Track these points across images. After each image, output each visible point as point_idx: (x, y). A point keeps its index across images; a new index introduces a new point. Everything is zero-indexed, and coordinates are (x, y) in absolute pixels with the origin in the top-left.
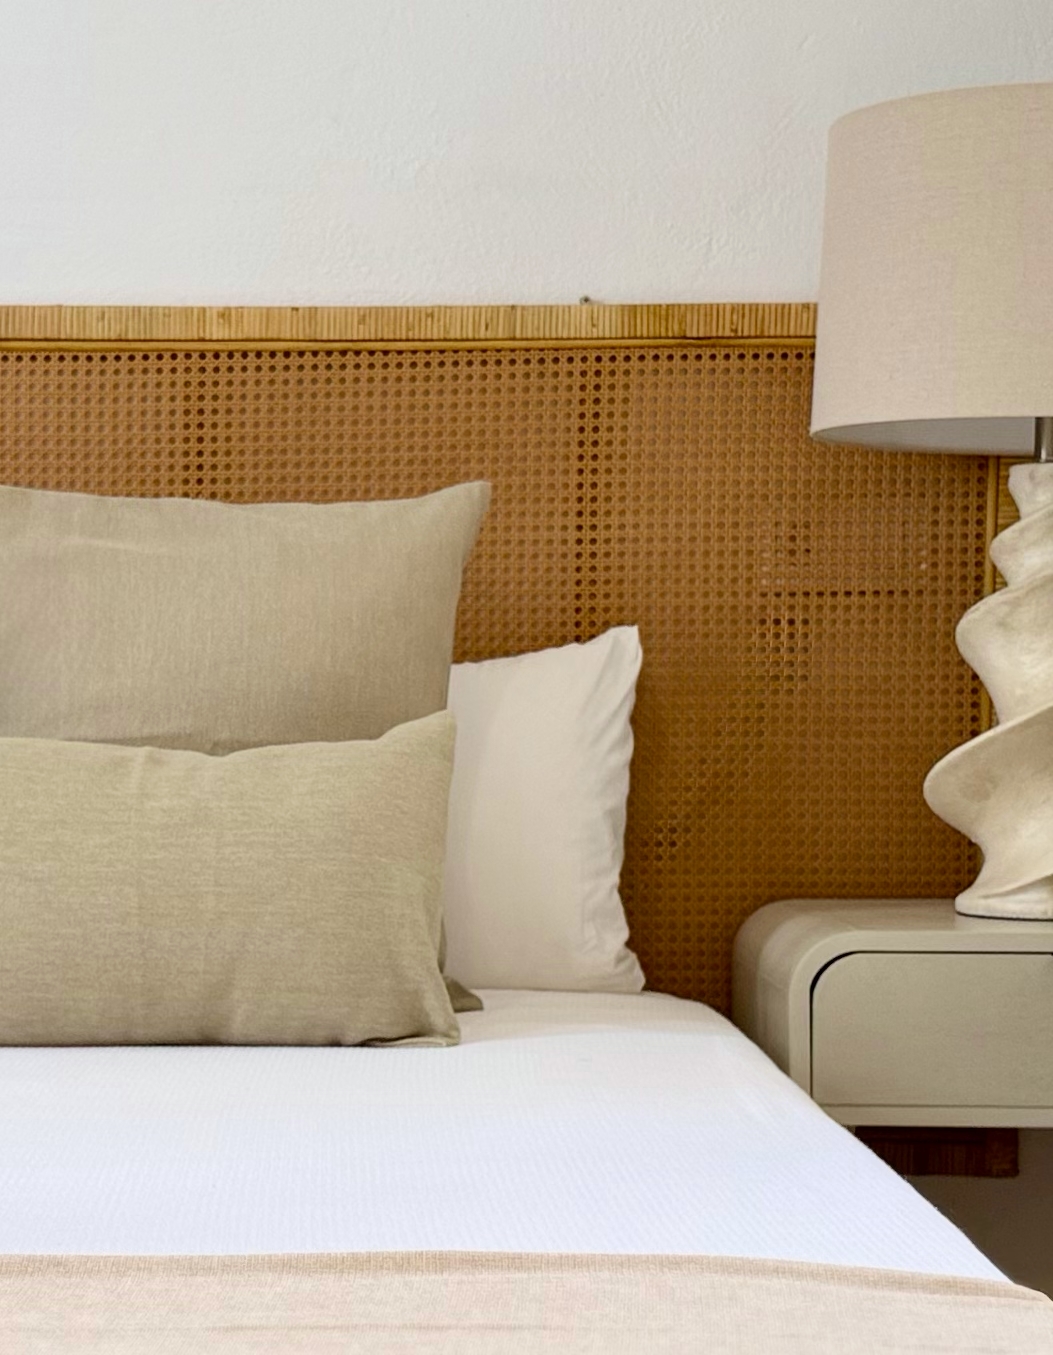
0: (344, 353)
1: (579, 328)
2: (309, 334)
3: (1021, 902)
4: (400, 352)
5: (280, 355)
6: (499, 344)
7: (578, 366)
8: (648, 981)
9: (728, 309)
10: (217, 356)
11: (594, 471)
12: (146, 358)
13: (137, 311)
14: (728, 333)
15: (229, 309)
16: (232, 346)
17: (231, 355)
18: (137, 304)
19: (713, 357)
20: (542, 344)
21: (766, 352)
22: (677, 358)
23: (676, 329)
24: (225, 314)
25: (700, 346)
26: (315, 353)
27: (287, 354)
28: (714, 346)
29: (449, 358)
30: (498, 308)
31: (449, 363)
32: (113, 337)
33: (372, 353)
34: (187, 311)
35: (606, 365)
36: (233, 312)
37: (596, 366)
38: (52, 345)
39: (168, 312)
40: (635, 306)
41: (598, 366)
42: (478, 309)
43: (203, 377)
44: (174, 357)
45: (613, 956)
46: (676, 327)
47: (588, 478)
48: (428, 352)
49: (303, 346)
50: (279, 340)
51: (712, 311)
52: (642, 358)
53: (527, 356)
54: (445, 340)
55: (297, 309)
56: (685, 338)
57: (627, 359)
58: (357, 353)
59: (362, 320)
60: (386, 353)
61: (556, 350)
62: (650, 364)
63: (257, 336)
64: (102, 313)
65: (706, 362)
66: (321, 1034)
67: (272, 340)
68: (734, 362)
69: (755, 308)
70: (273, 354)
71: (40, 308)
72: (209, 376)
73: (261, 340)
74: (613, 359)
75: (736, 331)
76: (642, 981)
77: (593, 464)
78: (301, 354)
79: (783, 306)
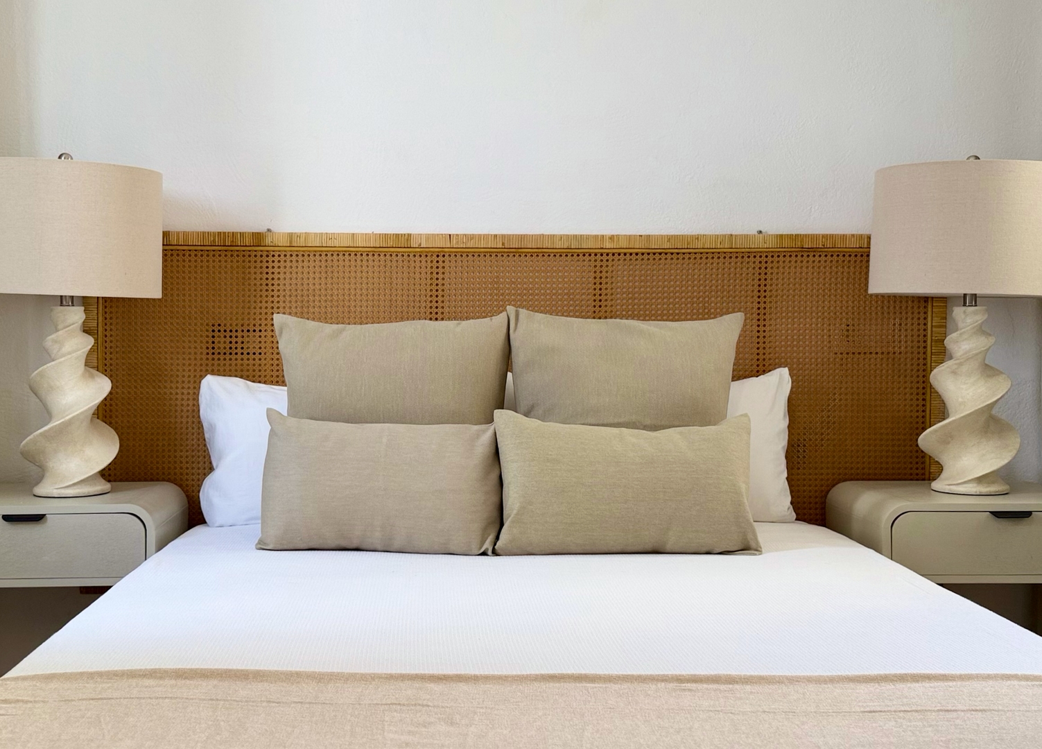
0: (660, 254)
1: (759, 244)
2: (647, 246)
3: (966, 487)
4: (684, 254)
5: (634, 255)
6: (725, 250)
7: (758, 259)
8: (797, 517)
9: (821, 236)
10: (608, 255)
11: (765, 302)
12: (578, 255)
13: (575, 236)
14: (820, 246)
15: (613, 236)
16: (614, 251)
17: (613, 255)
18: (575, 234)
19: (814, 256)
20: (743, 250)
21: (836, 254)
22: (799, 256)
23: (799, 244)
24: (612, 238)
25: (809, 252)
26: (649, 254)
27: (637, 254)
28: (815, 251)
29: (704, 256)
30: (725, 235)
31: (704, 258)
32: (565, 247)
33: (672, 254)
34: (596, 237)
35: (770, 259)
36: (615, 237)
37: (765, 259)
38: (540, 250)
39: (588, 237)
40: (782, 235)
41: (767, 259)
42: (717, 236)
43: (602, 263)
44: (590, 255)
45: (787, 508)
46: (799, 243)
47: (762, 305)
48: (696, 253)
49: (644, 251)
50: (634, 248)
51: (813, 237)
52: (784, 256)
53: (737, 255)
54: (703, 248)
55: (641, 236)
56: (803, 248)
57: (778, 256)
58: (666, 254)
59: (669, 240)
60: (678, 254)
61: (749, 252)
62: (788, 259)
63: (625, 247)
64: (561, 237)
65: (811, 258)
66: (704, 550)
67: (631, 248)
68: (823, 258)
69: (832, 236)
70: (631, 254)
71: (535, 235)
72: (605, 263)
73: (626, 248)
74: (773, 256)
75: (824, 245)
76: (795, 517)
77: (764, 300)
78: (643, 254)
79: (844, 235)
